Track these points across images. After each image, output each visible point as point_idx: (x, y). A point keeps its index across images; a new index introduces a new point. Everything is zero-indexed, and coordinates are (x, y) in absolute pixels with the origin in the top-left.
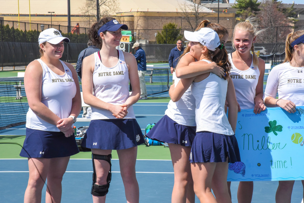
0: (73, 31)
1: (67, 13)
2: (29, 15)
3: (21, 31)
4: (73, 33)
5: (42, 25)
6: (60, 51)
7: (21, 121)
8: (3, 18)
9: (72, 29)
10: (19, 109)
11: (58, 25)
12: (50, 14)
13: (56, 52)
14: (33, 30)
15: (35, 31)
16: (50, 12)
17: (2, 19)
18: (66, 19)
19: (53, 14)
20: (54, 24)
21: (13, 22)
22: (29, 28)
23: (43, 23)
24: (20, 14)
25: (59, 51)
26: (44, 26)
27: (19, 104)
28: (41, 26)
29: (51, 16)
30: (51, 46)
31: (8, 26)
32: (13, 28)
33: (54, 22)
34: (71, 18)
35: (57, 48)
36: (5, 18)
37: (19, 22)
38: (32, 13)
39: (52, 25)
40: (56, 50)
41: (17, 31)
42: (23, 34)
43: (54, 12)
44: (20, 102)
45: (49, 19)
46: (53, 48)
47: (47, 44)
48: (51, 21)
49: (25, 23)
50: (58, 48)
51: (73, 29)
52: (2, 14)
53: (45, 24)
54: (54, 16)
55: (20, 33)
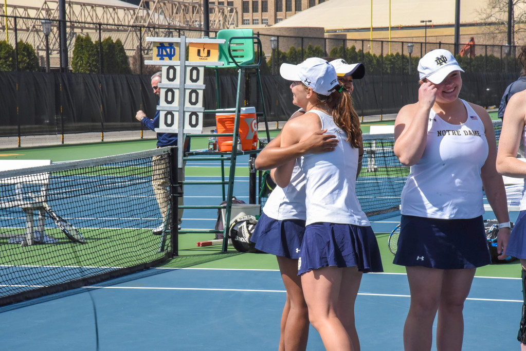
0: (462, 51)
1: (453, 21)
2: (388, 28)
3: (374, 55)
4: (462, 55)
5: (410, 45)
7: (374, 210)
8: (346, 35)
9: (461, 48)
10: (373, 188)
11: (438, 42)
12: (424, 24)
14: (394, 54)
15: (398, 54)
16: (423, 22)
17: (344, 38)
18: (452, 31)
19: (428, 24)
20: (430, 42)
21: (363, 41)
22: (389, 51)
23: (412, 41)
24: (374, 26)
26: (412, 46)
27: (373, 179)
28: (408, 46)
29: (426, 27)
31: (354, 48)
32: (361, 51)
33: (430, 38)
34: (461, 29)
36: (349, 36)
37: (372, 41)
38: (393, 25)
39: (426, 43)
41: (367, 57)
42: (378, 60)
43: (431, 21)
44: (375, 177)
45: (421, 32)
48: (426, 37)
49: (382, 42)
51: (463, 49)
52: (344, 30)
53: (414, 41)
54: (430, 27)
55: (373, 60)
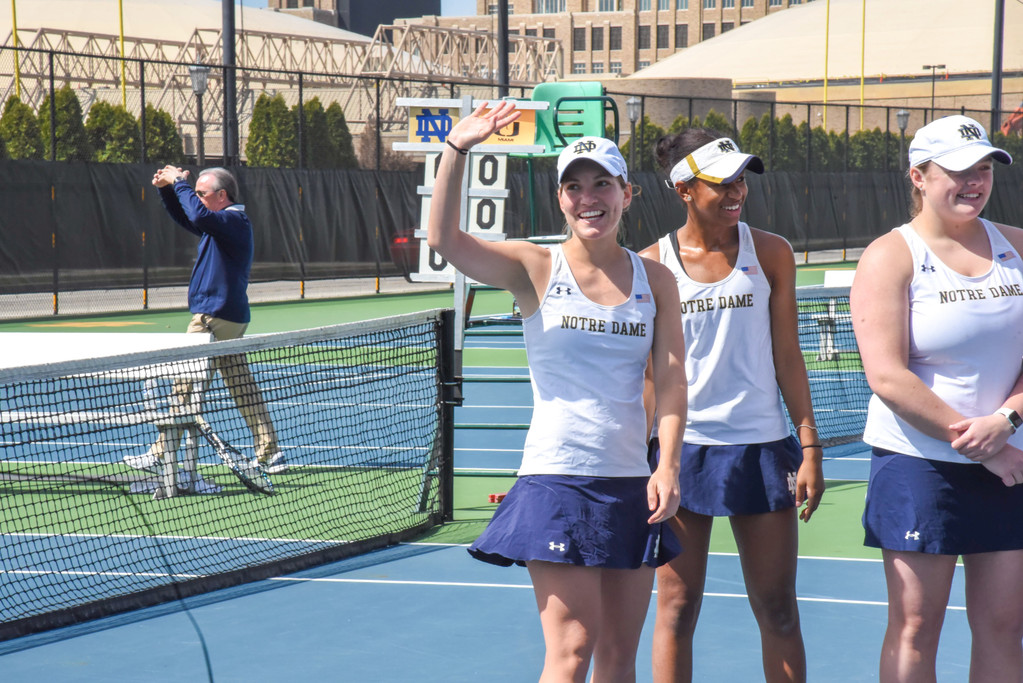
0: (1006, 125)
1: (989, 67)
2: (859, 79)
3: (832, 134)
4: (1009, 133)
5: (902, 112)
6: (975, 196)
7: (835, 435)
8: (774, 94)
9: (1005, 118)
10: (831, 393)
11: (960, 108)
12: (929, 72)
13: (959, 197)
14: (872, 130)
15: (877, 131)
16: (929, 67)
17: (770, 99)
18: (987, 85)
19: (938, 71)
20: (942, 107)
21: (809, 105)
22: (860, 125)
23: (904, 105)
24: (829, 77)
25: (969, 193)
26: (907, 115)
27: (832, 375)
28: (899, 116)
29: (934, 78)
30: (946, 176)
31: (788, 119)
32: (806, 125)
33: (941, 99)
34: (1005, 81)
35: (963, 183)
36: (781, 95)
37: (827, 105)
38: (868, 74)
39: (933, 109)
40: (962, 190)
41: (817, 136)
42: (838, 144)
43: (943, 67)
44: (835, 371)
45: (924, 88)
46: (952, 183)
47: (933, 171)
48: (933, 97)
49: (848, 107)
50: (970, 183)
51: (1007, 121)
52: (770, 83)
53: (909, 106)
54: (942, 77)
55: (828, 142)
